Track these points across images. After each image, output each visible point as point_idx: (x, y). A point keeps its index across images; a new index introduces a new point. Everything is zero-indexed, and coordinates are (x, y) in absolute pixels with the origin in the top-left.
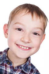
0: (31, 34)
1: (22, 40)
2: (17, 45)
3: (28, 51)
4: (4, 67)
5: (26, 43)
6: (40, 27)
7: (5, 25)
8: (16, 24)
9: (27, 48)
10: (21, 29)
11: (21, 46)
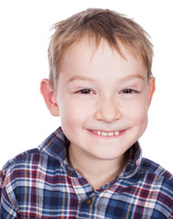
0: (117, 95)
1: (99, 117)
2: (90, 131)
3: (119, 138)
4: (67, 184)
5: (109, 123)
6: (134, 73)
7: (43, 83)
8: (72, 80)
9: (117, 133)
10: (89, 91)
11: (99, 133)
